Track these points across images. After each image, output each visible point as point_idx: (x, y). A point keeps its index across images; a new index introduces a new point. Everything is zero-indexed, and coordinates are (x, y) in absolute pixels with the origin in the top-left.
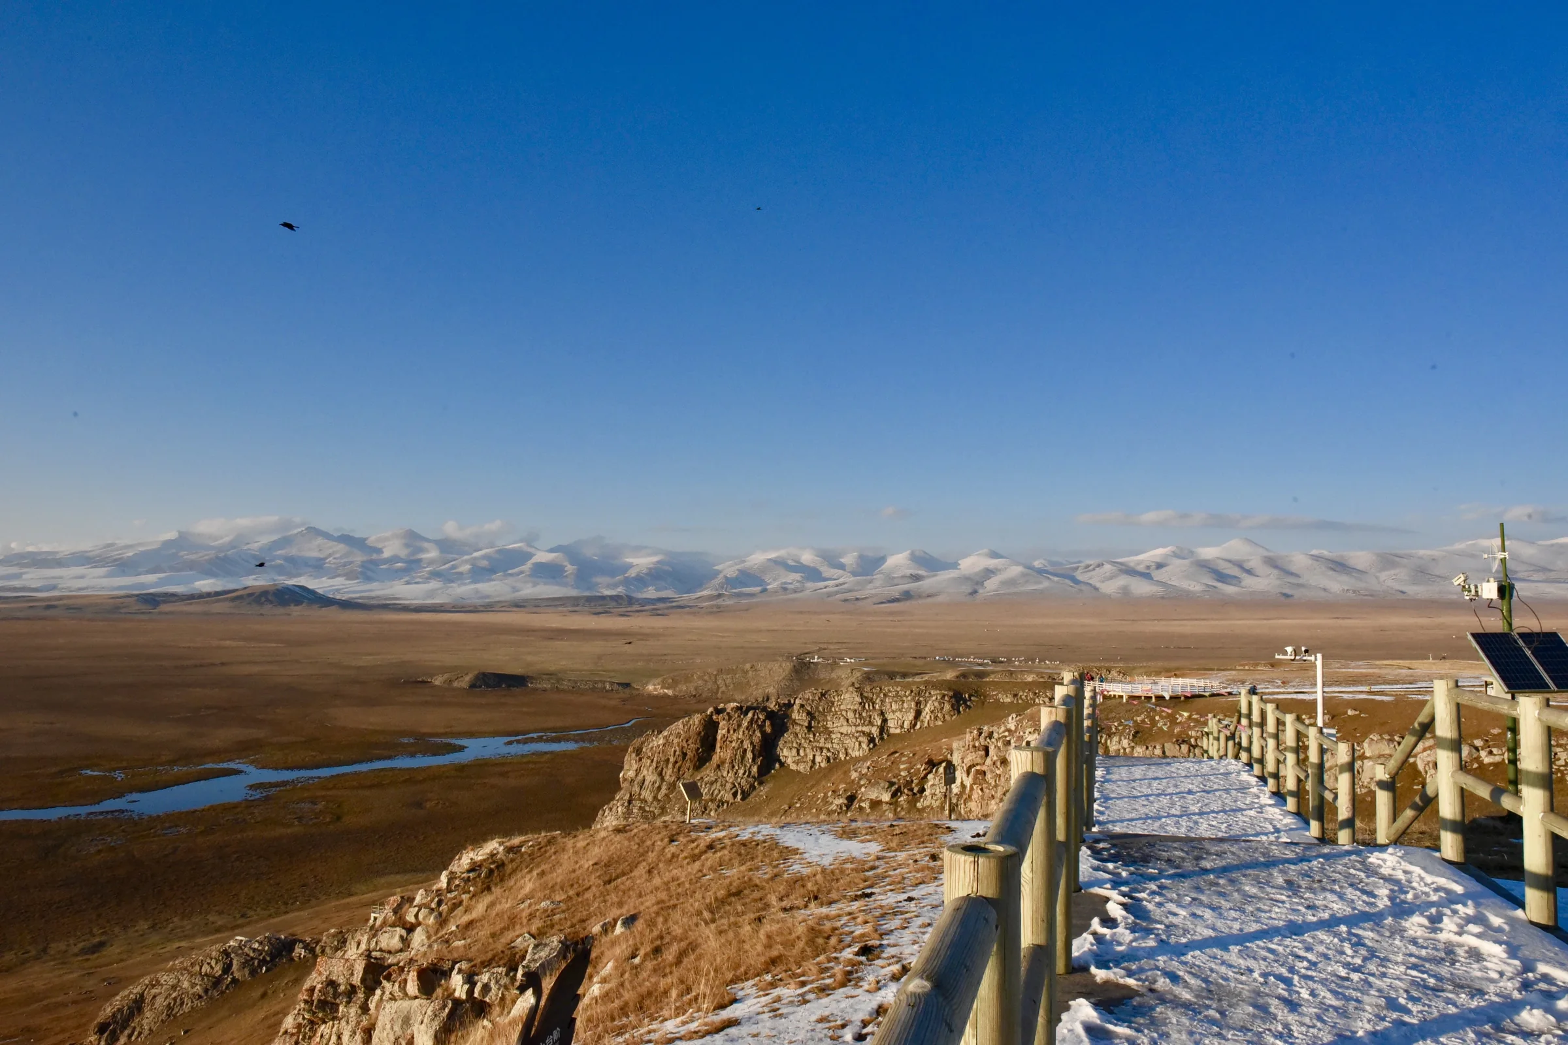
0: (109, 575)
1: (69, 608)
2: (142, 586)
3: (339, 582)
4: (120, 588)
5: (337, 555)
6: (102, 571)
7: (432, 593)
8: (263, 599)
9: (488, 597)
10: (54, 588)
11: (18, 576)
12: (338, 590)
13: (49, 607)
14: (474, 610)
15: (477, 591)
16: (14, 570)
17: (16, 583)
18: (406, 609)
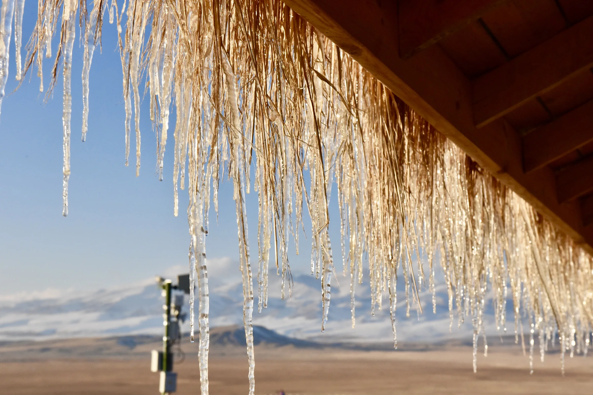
0: (101, 319)
1: (62, 350)
2: (126, 328)
3: (299, 321)
4: (108, 331)
5: (298, 295)
6: (94, 315)
7: (388, 332)
8: (225, 339)
9: (441, 335)
10: (53, 332)
11: (24, 322)
12: (299, 330)
13: (45, 350)
14: (425, 349)
15: (431, 329)
16: (22, 317)
17: (24, 328)
18: (358, 348)
